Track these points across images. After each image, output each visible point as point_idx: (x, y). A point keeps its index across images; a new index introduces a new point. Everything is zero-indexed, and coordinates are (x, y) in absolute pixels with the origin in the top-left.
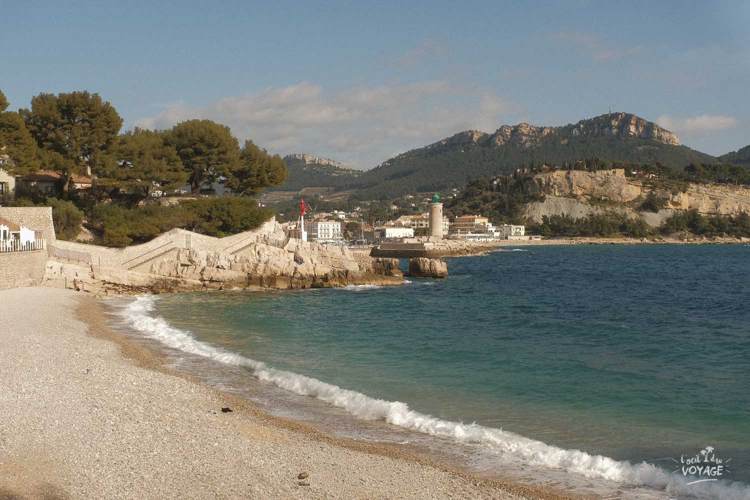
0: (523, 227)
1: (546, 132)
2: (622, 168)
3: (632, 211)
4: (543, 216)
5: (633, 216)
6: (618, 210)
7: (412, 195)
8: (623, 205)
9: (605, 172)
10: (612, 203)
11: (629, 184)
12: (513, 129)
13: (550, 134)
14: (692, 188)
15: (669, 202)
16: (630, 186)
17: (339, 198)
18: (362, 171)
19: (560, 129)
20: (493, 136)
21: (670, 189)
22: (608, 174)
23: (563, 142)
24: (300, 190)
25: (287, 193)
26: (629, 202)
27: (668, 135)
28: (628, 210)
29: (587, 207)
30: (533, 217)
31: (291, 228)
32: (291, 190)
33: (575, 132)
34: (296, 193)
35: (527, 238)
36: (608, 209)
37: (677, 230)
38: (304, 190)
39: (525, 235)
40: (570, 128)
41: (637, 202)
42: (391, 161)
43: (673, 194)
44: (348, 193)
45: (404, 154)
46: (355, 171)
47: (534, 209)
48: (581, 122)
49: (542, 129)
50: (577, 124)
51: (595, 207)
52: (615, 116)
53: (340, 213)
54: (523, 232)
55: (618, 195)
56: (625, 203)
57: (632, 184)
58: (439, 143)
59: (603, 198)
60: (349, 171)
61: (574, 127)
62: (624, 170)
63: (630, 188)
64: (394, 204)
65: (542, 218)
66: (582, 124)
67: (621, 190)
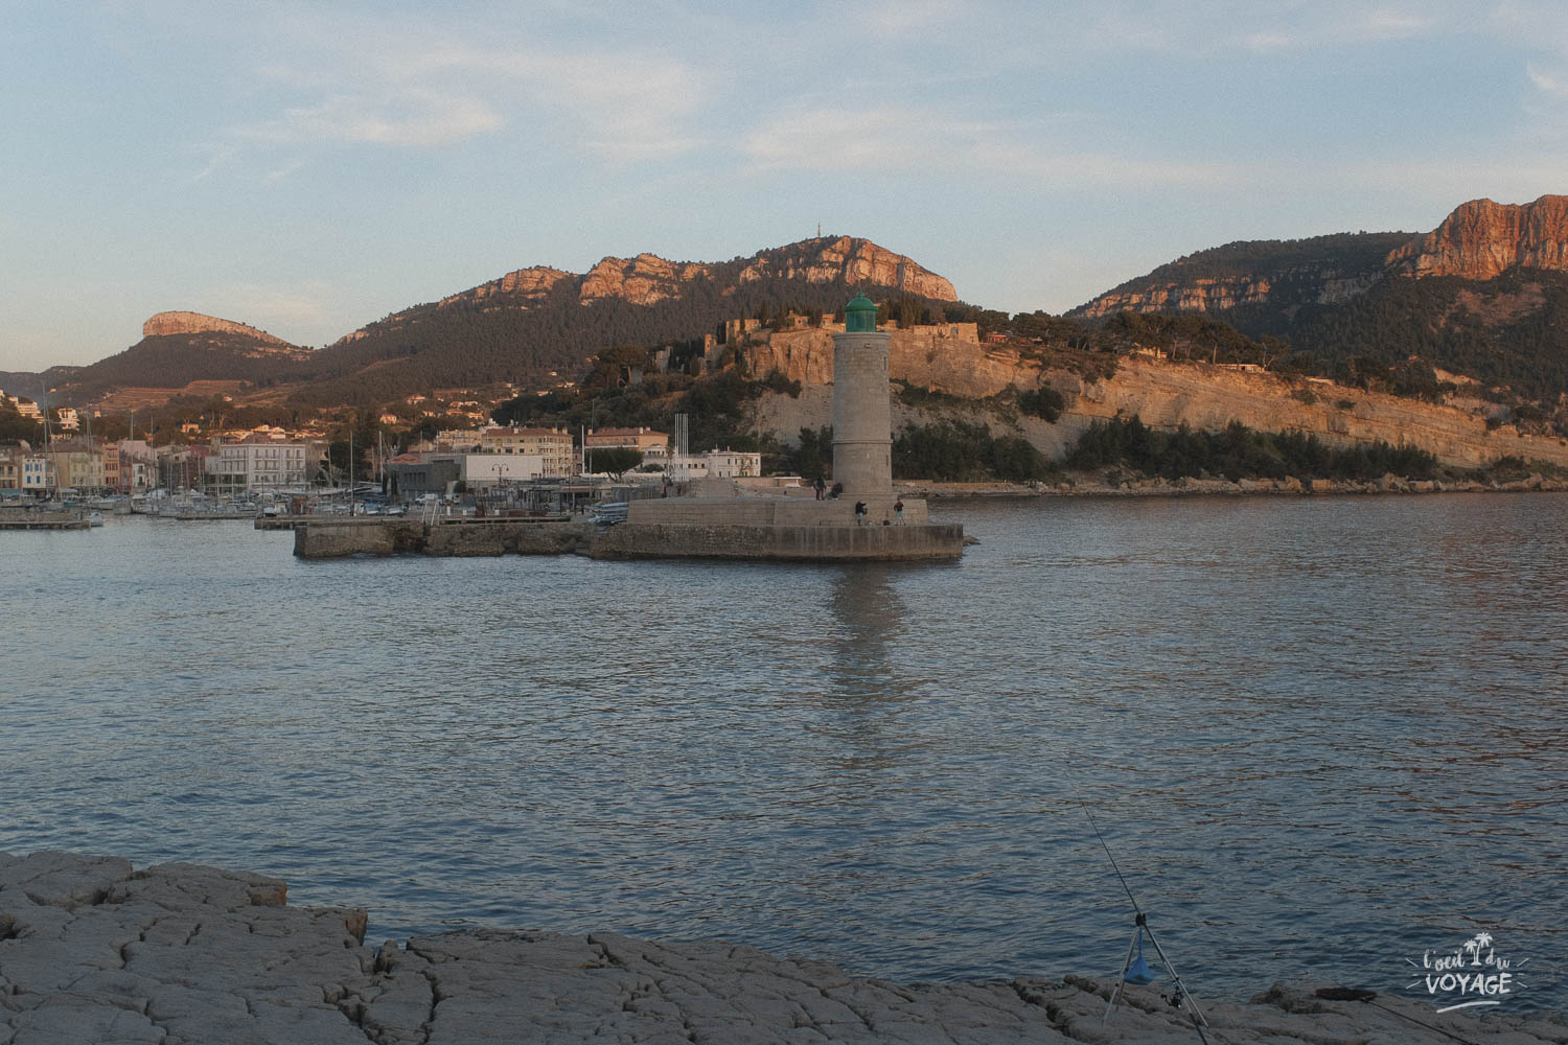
0: (756, 457)
1: (689, 274)
2: (970, 322)
3: (998, 419)
4: (802, 430)
5: (999, 430)
6: (967, 416)
7: (423, 396)
8: (977, 405)
9: (935, 330)
10: (952, 401)
11: (987, 357)
12: (625, 266)
13: (699, 277)
14: (1124, 369)
15: (1078, 399)
16: (991, 362)
17: (266, 399)
18: (312, 348)
19: (718, 268)
20: (583, 278)
21: (1079, 368)
22: (941, 335)
23: (725, 293)
24: (183, 386)
25: (156, 391)
26: (988, 398)
27: (934, 281)
28: (988, 418)
29: (897, 408)
30: (773, 432)
31: (177, 458)
32: (165, 386)
33: (749, 274)
34: (174, 392)
35: (767, 482)
36: (946, 414)
37: (1106, 462)
38: (191, 386)
39: (764, 473)
40: (739, 264)
41: (1006, 399)
42: (372, 327)
43: (1086, 380)
44: (284, 391)
45: (400, 314)
46: (297, 347)
47: (775, 413)
48: (760, 254)
49: (683, 265)
50: (753, 258)
51: (916, 409)
52: (829, 242)
53: (274, 430)
54: (757, 470)
55: (965, 381)
56: (980, 401)
57: (993, 359)
58: (472, 293)
59: (933, 389)
60: (285, 348)
61: (749, 262)
62: (975, 324)
63: (990, 366)
64: (391, 412)
65: (800, 433)
66: (764, 257)
67: (972, 370)
